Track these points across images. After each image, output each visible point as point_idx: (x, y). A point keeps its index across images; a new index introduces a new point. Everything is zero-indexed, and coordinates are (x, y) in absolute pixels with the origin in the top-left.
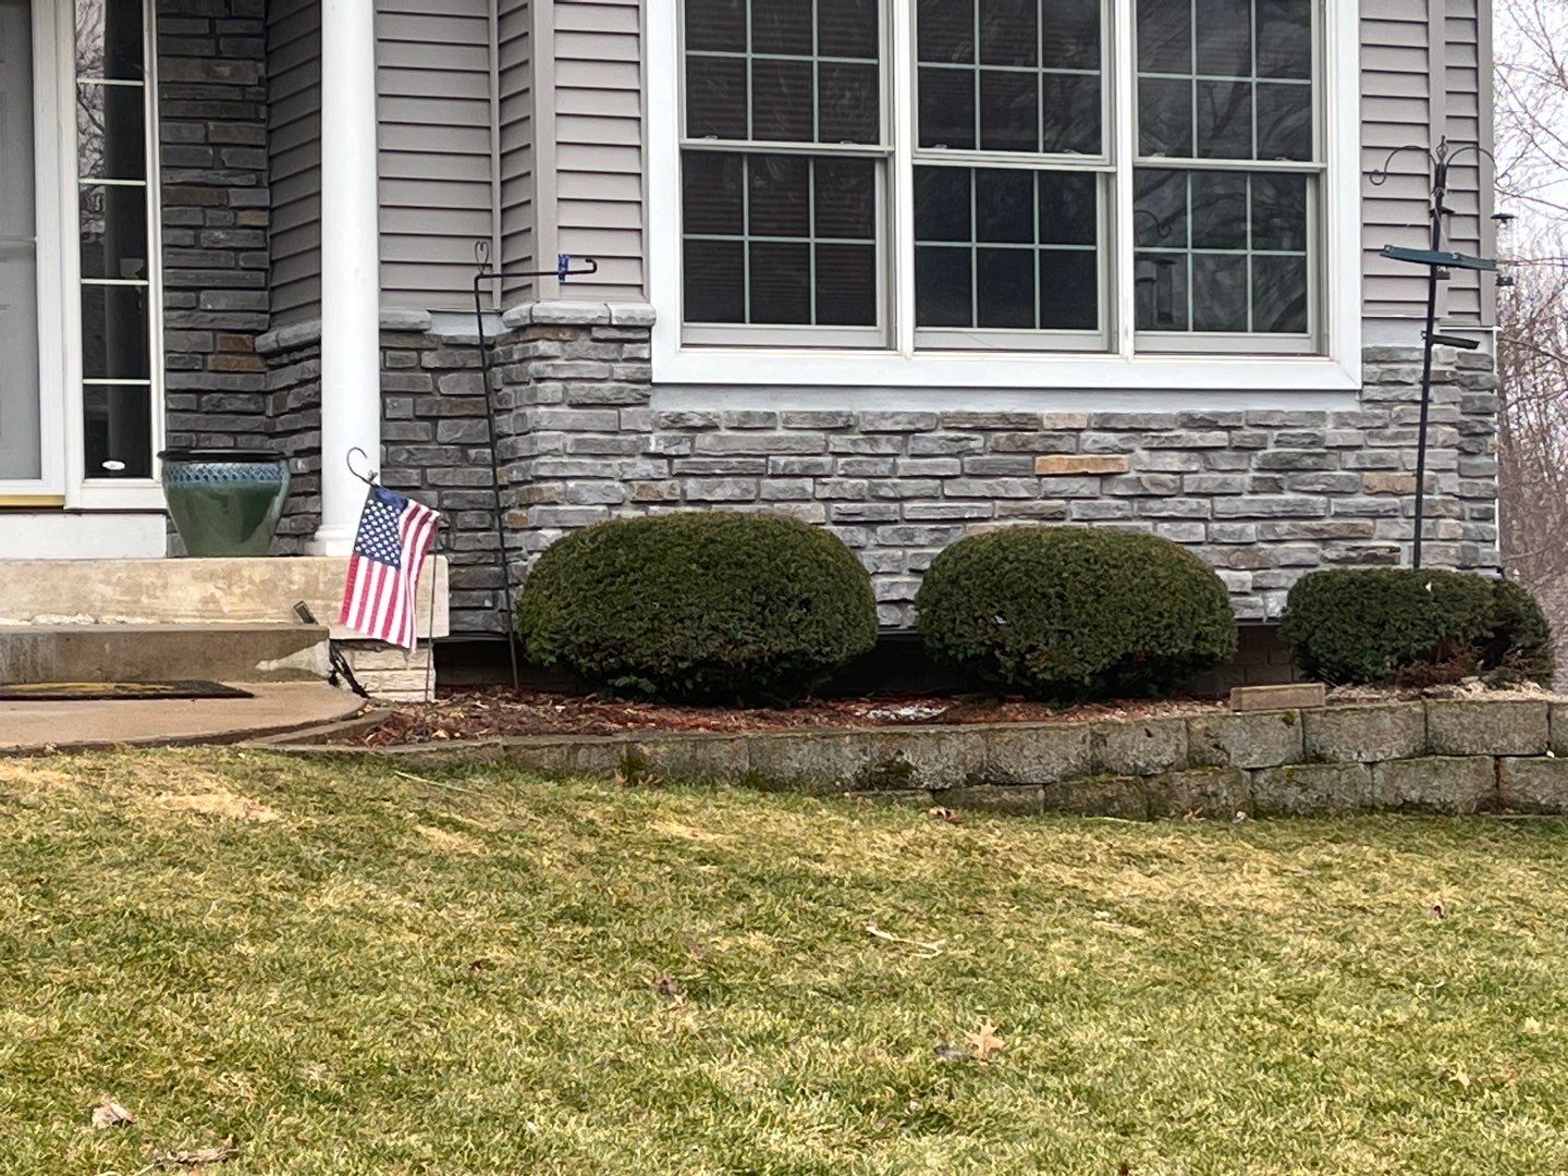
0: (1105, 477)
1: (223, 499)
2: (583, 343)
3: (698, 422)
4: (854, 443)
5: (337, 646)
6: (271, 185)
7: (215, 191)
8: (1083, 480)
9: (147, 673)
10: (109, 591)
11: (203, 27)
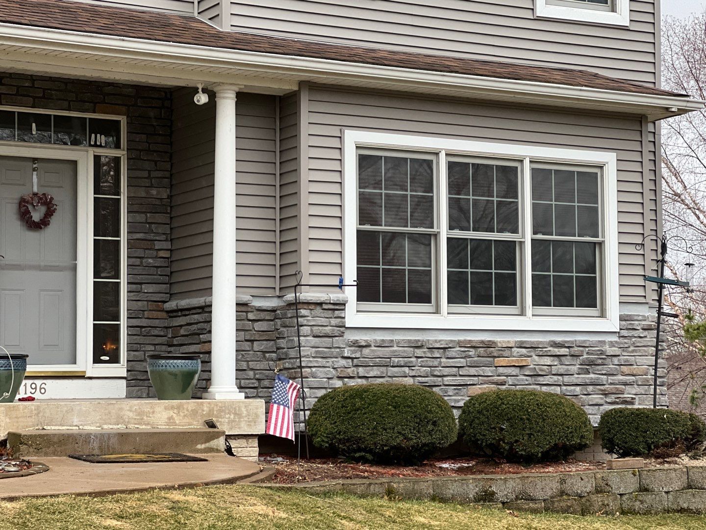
0: (521, 367)
1: (175, 375)
2: (318, 311)
3: (364, 344)
4: (424, 352)
5: (228, 437)
6: (171, 240)
7: (149, 243)
8: (513, 369)
9: (153, 450)
10: (131, 414)
11: (146, 174)
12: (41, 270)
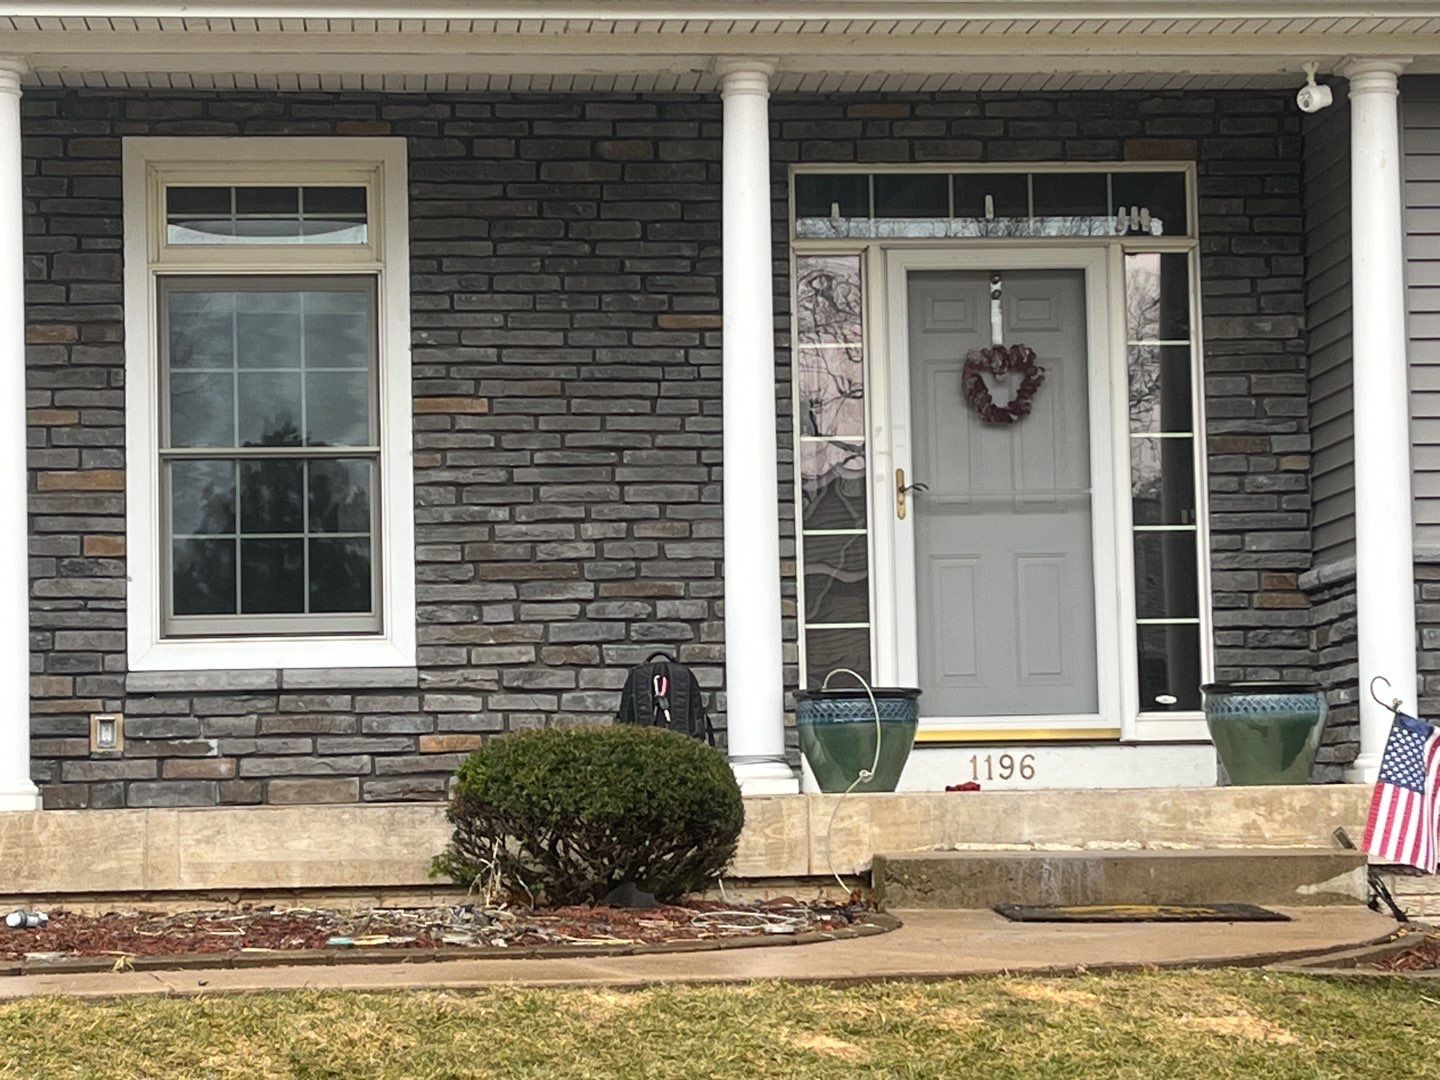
5: (1376, 871)
6: (1312, 430)
7: (1258, 439)
9: (1191, 896)
10: (1155, 818)
11: (1244, 287)
12: (1015, 512)
